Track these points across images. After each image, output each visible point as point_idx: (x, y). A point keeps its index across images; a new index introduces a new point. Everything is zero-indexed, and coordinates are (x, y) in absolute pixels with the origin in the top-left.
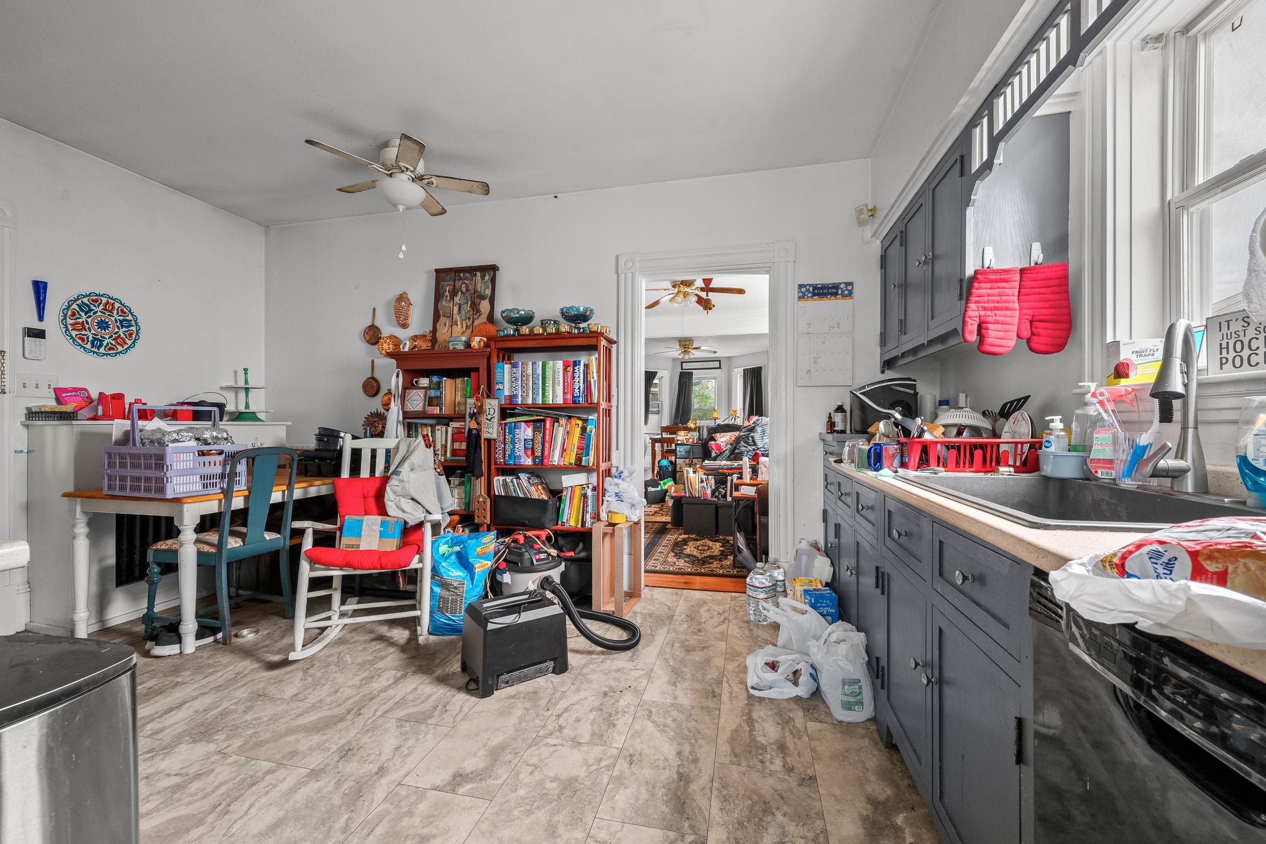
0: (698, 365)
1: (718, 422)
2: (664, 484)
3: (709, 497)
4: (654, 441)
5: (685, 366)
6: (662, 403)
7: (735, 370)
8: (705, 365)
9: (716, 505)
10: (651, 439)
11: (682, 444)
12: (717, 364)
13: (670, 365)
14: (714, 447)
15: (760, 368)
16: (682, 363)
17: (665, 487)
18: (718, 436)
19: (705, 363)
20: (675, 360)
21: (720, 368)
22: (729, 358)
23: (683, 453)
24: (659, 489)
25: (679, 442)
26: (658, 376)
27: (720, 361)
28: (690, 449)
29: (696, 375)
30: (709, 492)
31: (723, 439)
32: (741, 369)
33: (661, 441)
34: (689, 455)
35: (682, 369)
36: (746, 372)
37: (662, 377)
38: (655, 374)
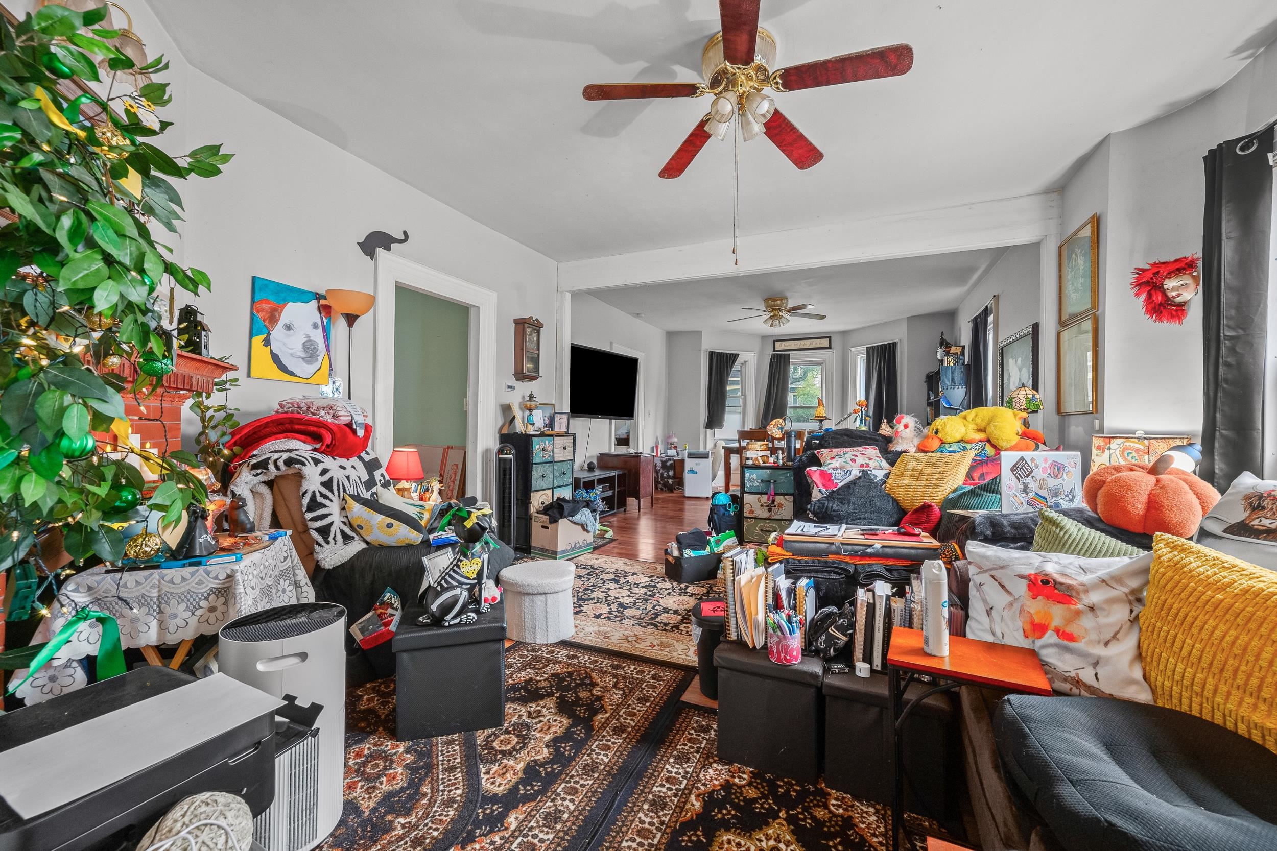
0: (798, 344)
1: (826, 425)
2: (718, 542)
3: (797, 662)
4: (728, 451)
5: (779, 346)
7: (854, 349)
8: (808, 344)
9: (819, 689)
10: (723, 448)
11: (755, 467)
12: (825, 343)
13: (757, 345)
14: (816, 478)
15: (893, 345)
16: (774, 341)
17: (718, 549)
18: (825, 454)
19: (808, 342)
20: (764, 338)
21: (830, 348)
22: (844, 333)
23: (756, 484)
24: (707, 552)
25: (750, 462)
26: (740, 360)
27: (830, 338)
28: (770, 476)
29: (795, 357)
30: (796, 641)
31: (836, 463)
32: (864, 348)
33: (738, 452)
34: (768, 487)
35: (774, 350)
36: (870, 352)
37: (746, 362)
38: (734, 357)
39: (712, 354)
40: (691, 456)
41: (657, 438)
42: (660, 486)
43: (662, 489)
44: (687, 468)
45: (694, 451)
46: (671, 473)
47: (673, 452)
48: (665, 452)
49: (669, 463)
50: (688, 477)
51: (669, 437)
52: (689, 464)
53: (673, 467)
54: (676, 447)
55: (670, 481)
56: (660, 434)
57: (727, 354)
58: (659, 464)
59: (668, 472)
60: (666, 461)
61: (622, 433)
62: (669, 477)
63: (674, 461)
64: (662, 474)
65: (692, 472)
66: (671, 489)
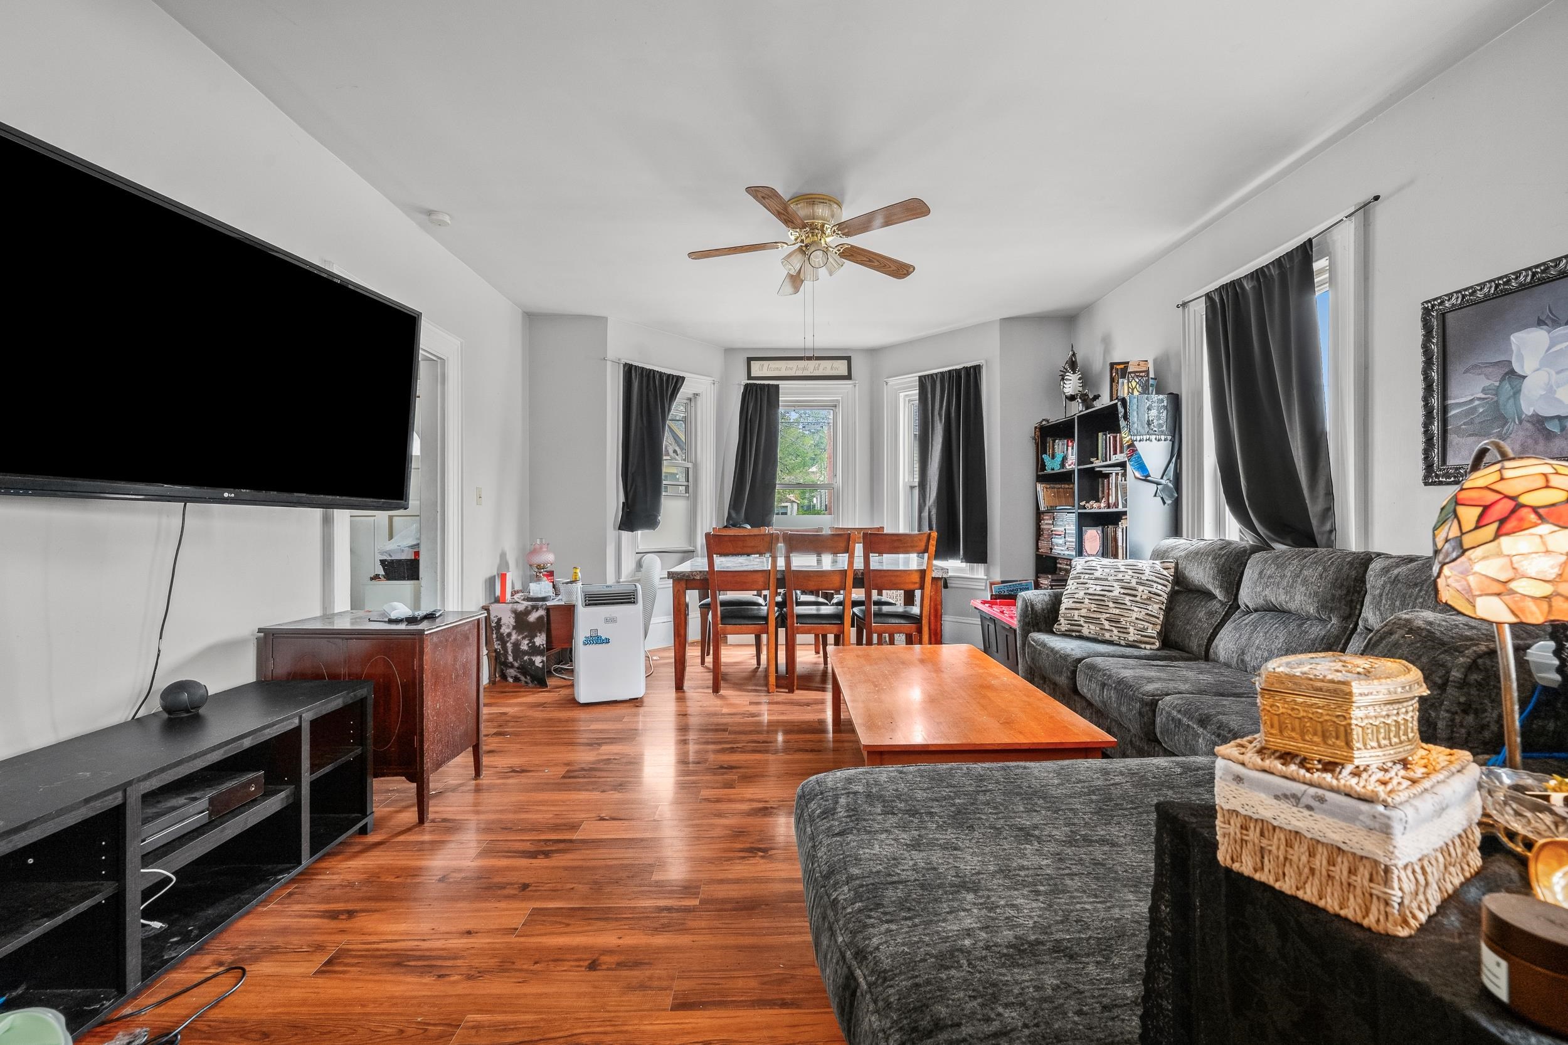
0: (793, 368)
4: (682, 582)
5: (758, 369)
6: (695, 465)
7: (892, 381)
8: (811, 368)
10: (671, 575)
12: (841, 368)
13: (716, 363)
15: (977, 369)
16: (749, 359)
19: (812, 364)
20: (730, 350)
21: (849, 377)
22: (873, 352)
26: (685, 391)
27: (848, 359)
29: (788, 393)
32: (913, 379)
33: (705, 583)
35: (749, 377)
36: (926, 384)
37: (696, 395)
38: (678, 381)
39: (630, 371)
40: (594, 600)
41: (503, 556)
42: (512, 672)
43: (516, 679)
44: (582, 632)
45: (597, 588)
46: (540, 640)
47: (540, 589)
48: (525, 589)
49: (533, 617)
50: (583, 654)
51: (534, 552)
52: (587, 620)
53: (545, 624)
54: (551, 574)
55: (538, 660)
56: (510, 545)
57: (661, 374)
58: (508, 621)
59: (532, 637)
60: (527, 612)
61: (399, 548)
62: (535, 650)
63: (548, 610)
64: (516, 645)
65: (595, 639)
66: (539, 680)
